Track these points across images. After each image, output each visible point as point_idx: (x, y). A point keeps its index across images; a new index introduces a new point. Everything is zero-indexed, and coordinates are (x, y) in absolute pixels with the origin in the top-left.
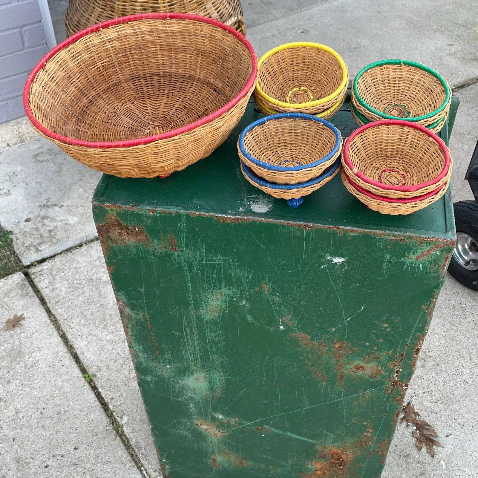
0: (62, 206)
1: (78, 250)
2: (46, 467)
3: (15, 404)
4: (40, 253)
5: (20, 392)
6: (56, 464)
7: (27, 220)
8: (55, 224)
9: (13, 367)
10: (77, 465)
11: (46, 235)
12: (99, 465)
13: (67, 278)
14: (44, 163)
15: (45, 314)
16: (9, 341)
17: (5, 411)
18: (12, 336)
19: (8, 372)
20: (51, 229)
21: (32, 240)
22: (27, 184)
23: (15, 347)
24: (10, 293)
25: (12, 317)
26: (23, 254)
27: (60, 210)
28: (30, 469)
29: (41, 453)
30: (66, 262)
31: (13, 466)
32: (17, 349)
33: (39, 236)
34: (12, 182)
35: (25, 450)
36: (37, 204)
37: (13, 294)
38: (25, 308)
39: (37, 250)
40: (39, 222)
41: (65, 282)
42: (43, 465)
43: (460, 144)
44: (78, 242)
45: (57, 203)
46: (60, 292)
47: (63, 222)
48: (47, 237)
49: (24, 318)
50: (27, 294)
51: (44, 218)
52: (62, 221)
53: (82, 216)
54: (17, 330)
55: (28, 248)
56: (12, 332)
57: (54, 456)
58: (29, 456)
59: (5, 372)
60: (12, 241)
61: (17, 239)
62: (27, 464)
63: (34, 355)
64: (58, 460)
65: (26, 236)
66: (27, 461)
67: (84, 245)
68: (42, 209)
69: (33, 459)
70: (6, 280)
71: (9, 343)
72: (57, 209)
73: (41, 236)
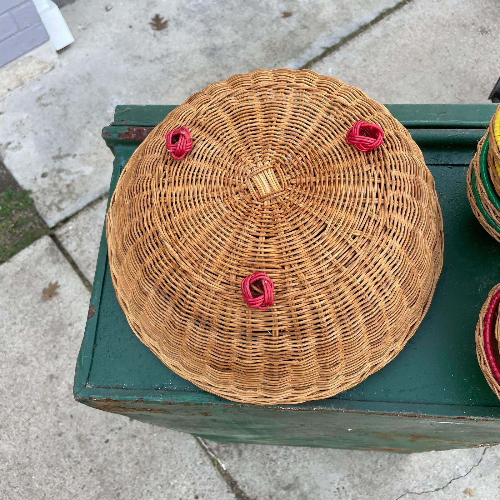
0: (75, 155)
1: (99, 204)
2: (107, 441)
3: (67, 379)
4: (62, 212)
5: (69, 367)
6: (115, 438)
7: (44, 176)
8: (71, 177)
9: (58, 340)
10: (135, 436)
11: (65, 190)
12: (155, 435)
13: (94, 238)
14: (49, 107)
15: (78, 280)
16: (49, 313)
17: (59, 388)
18: (51, 307)
19: (54, 347)
20: (68, 182)
21: (52, 198)
22: (36, 134)
23: (56, 319)
24: (41, 260)
25: (47, 286)
26: (46, 214)
27: (74, 160)
28: (92, 445)
29: (100, 428)
30: (90, 220)
31: (76, 444)
32: (58, 321)
33: (58, 193)
34: (21, 132)
35: (84, 426)
36: (50, 156)
37: (44, 261)
38: (58, 275)
39: (60, 209)
40: (55, 177)
41: (93, 243)
42: (104, 440)
43: (465, 38)
44: (97, 196)
45: (69, 152)
46: (90, 255)
47: (80, 174)
48: (66, 193)
49: (59, 286)
50: (58, 260)
51: (60, 171)
52: (77, 173)
53: (97, 164)
54: (55, 299)
55: (49, 207)
56: (50, 303)
57: (112, 430)
58: (89, 432)
59: (52, 346)
60: (32, 201)
61: (37, 198)
62: (89, 440)
63: (76, 325)
64: (116, 433)
65: (45, 194)
66: (88, 437)
67: (104, 198)
68: (56, 160)
69: (93, 435)
70: (35, 245)
71: (50, 315)
72: (70, 159)
73: (61, 193)
